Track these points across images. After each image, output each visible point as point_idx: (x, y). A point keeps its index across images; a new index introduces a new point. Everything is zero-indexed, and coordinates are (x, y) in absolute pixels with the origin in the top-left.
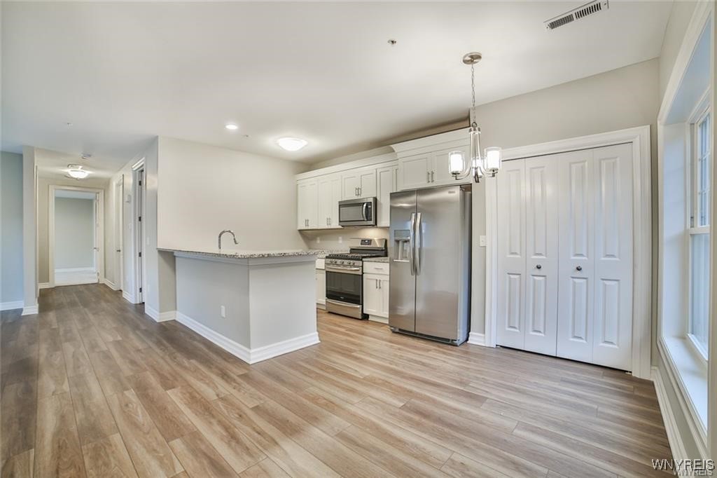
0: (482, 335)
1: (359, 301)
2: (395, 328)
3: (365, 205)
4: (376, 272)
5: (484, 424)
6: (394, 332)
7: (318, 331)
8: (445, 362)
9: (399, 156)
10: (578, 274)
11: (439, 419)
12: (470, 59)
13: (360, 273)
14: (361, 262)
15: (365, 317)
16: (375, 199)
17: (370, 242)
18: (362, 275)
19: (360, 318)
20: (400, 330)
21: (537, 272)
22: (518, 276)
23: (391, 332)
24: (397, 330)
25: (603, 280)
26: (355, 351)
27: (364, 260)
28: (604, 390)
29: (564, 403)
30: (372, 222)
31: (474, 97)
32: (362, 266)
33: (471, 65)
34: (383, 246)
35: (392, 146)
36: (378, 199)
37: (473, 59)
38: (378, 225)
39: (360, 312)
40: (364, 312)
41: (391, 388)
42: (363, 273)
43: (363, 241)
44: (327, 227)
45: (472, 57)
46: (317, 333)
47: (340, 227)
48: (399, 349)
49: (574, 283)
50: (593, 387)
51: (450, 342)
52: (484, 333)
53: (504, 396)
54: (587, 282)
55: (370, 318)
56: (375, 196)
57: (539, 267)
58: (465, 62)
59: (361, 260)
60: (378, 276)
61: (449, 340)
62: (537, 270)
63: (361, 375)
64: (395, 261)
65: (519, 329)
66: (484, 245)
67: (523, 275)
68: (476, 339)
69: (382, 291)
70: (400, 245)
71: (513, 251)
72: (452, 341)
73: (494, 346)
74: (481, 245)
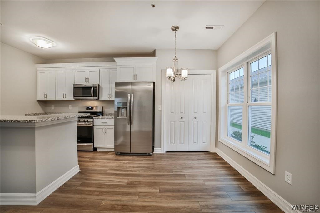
0: (160, 148)
1: (92, 141)
2: (118, 153)
3: (92, 88)
4: (102, 124)
5: (194, 185)
6: (117, 155)
7: (78, 164)
8: (154, 164)
9: (118, 64)
10: (194, 120)
11: (179, 190)
12: (174, 28)
13: (92, 125)
14: (92, 119)
15: (95, 149)
16: (99, 85)
17: (92, 108)
18: (93, 127)
19: (92, 150)
20: (120, 153)
22: (174, 122)
23: (115, 156)
24: (119, 154)
25: (203, 121)
26: (107, 170)
27: (94, 118)
28: (210, 159)
29: (206, 167)
30: (97, 98)
32: (93, 122)
33: (175, 31)
34: (101, 110)
35: (114, 58)
36: (100, 85)
37: (176, 29)
38: (100, 99)
39: (92, 147)
40: (95, 147)
41: (145, 185)
42: (93, 125)
43: (88, 108)
44: (63, 99)
45: (175, 28)
46: (78, 165)
47: (74, 99)
48: (128, 163)
49: (194, 123)
50: (207, 159)
51: (148, 154)
52: (161, 147)
53: (188, 171)
54: (198, 123)
55: (98, 150)
56: (98, 83)
58: (172, 29)
59: (93, 118)
60: (104, 126)
61: (147, 153)
62: (181, 119)
63: (124, 182)
64: (118, 118)
65: (175, 143)
66: (160, 109)
67: (176, 122)
68: (157, 151)
69: (107, 134)
70: (120, 110)
71: (172, 112)
72: (149, 153)
73: (165, 152)
74: (159, 109)
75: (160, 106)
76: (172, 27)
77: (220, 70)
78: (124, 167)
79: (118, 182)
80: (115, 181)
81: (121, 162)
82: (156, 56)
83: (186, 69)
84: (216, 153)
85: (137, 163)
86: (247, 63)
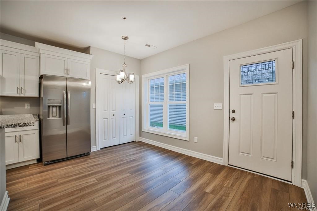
0: (96, 146)
2: (48, 162)
6: (47, 165)
10: (124, 116)
20: (51, 161)
21: (113, 117)
22: (106, 119)
23: (44, 166)
24: (50, 163)
31: (125, 51)
37: (126, 38)
45: (125, 37)
49: (123, 119)
54: (126, 118)
57: (114, 115)
58: (123, 38)
61: (85, 154)
64: (48, 119)
65: (108, 139)
66: (95, 108)
67: (109, 119)
68: (93, 149)
69: (22, 143)
70: (51, 108)
71: (105, 110)
72: (87, 153)
73: (100, 149)
74: (93, 108)
75: (94, 104)
76: (122, 37)
77: (143, 77)
78: (74, 171)
79: (87, 183)
80: (83, 184)
81: (63, 170)
82: (91, 53)
83: (133, 74)
84: (141, 142)
85: (84, 164)
86: (167, 76)
